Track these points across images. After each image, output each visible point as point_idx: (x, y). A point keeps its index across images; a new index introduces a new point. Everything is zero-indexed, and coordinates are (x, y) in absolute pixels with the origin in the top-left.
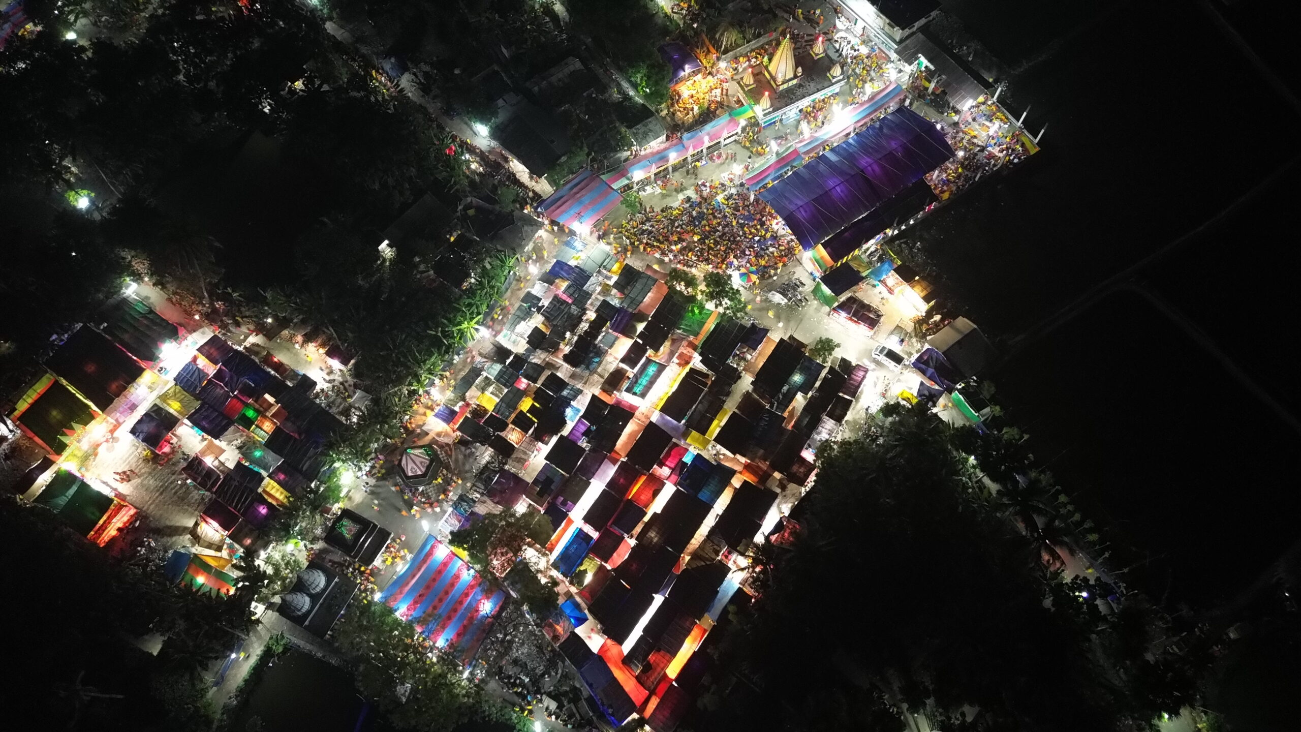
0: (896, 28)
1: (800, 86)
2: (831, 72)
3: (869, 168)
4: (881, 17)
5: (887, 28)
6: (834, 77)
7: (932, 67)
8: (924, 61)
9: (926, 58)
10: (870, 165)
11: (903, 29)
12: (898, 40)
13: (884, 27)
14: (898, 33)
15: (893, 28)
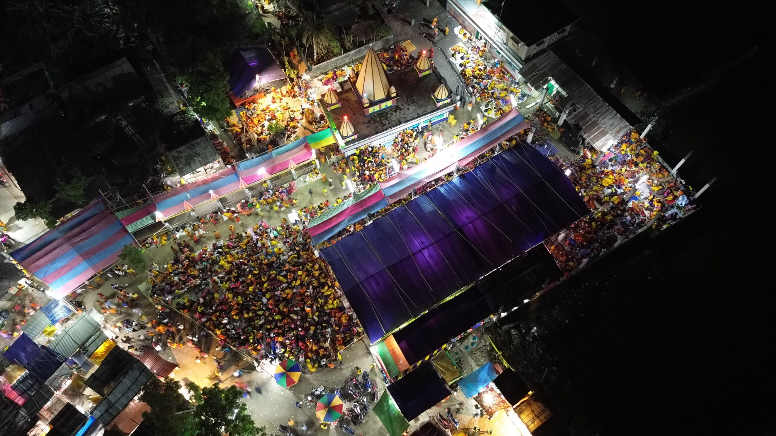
0: (521, 44)
1: (396, 108)
2: (436, 94)
3: (470, 225)
4: (503, 30)
5: (511, 42)
6: (439, 101)
7: (564, 93)
8: (555, 86)
9: (557, 82)
10: (471, 222)
11: (528, 45)
12: (523, 58)
13: (507, 40)
14: (523, 50)
15: (518, 43)
